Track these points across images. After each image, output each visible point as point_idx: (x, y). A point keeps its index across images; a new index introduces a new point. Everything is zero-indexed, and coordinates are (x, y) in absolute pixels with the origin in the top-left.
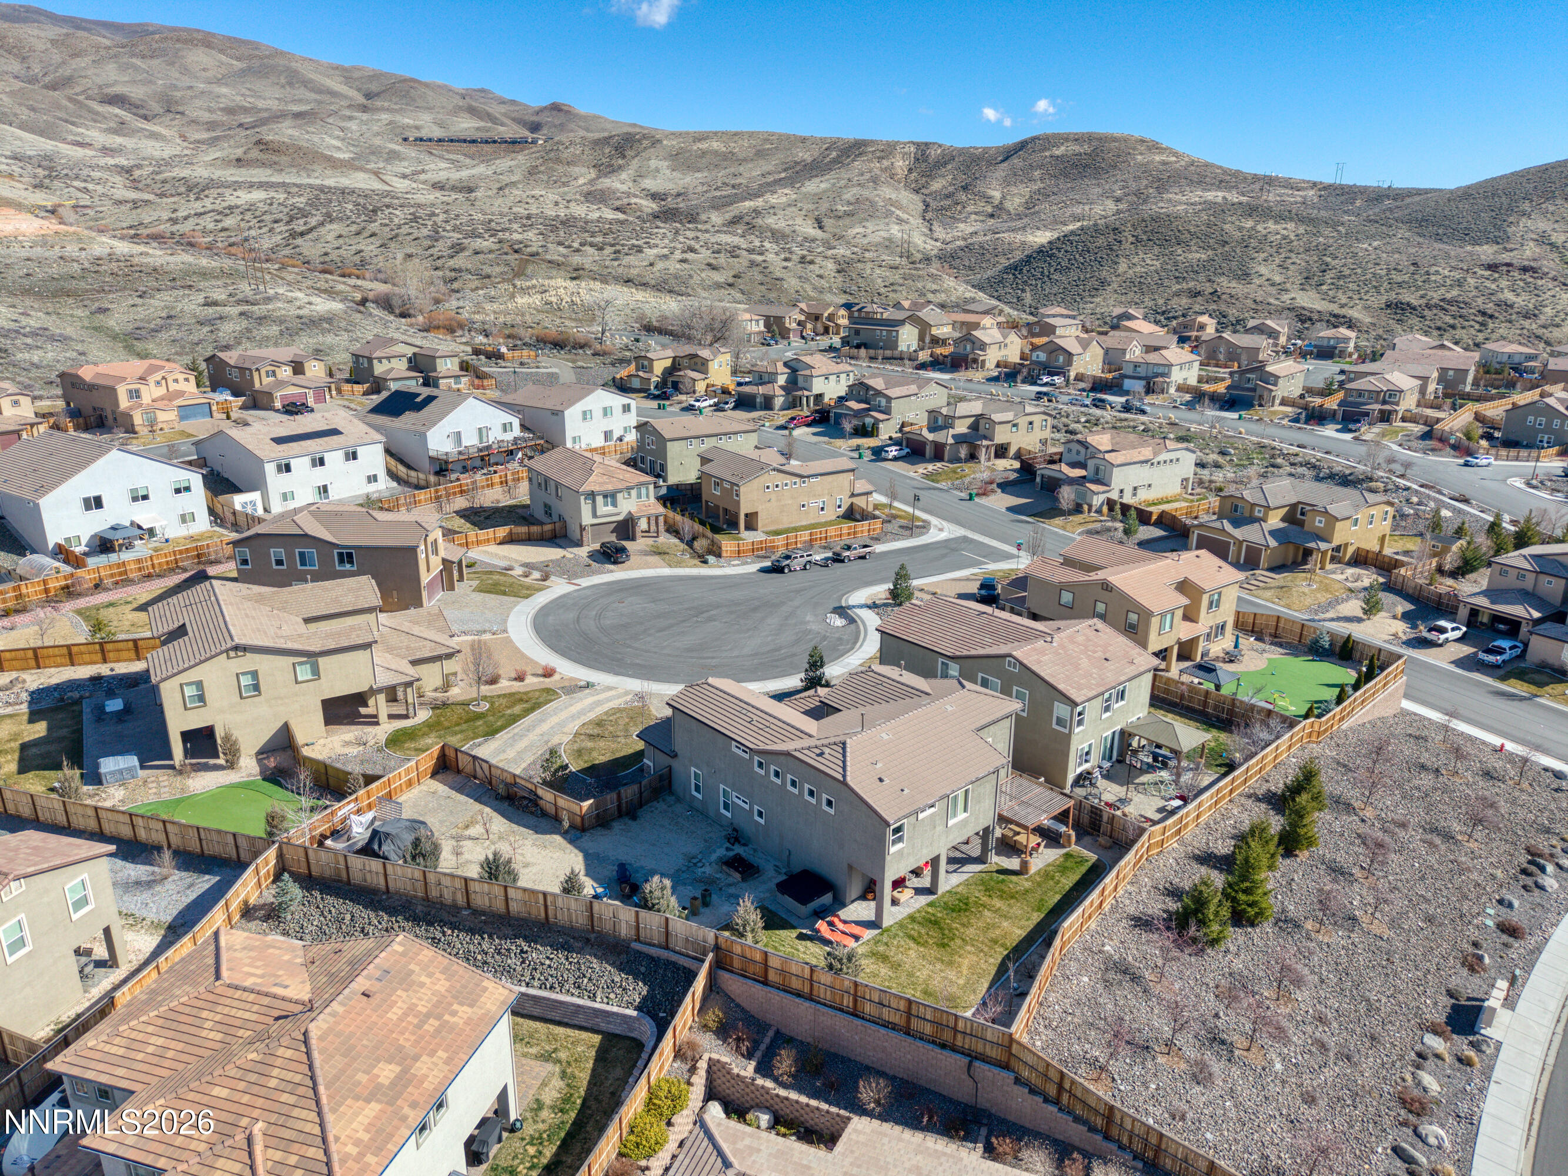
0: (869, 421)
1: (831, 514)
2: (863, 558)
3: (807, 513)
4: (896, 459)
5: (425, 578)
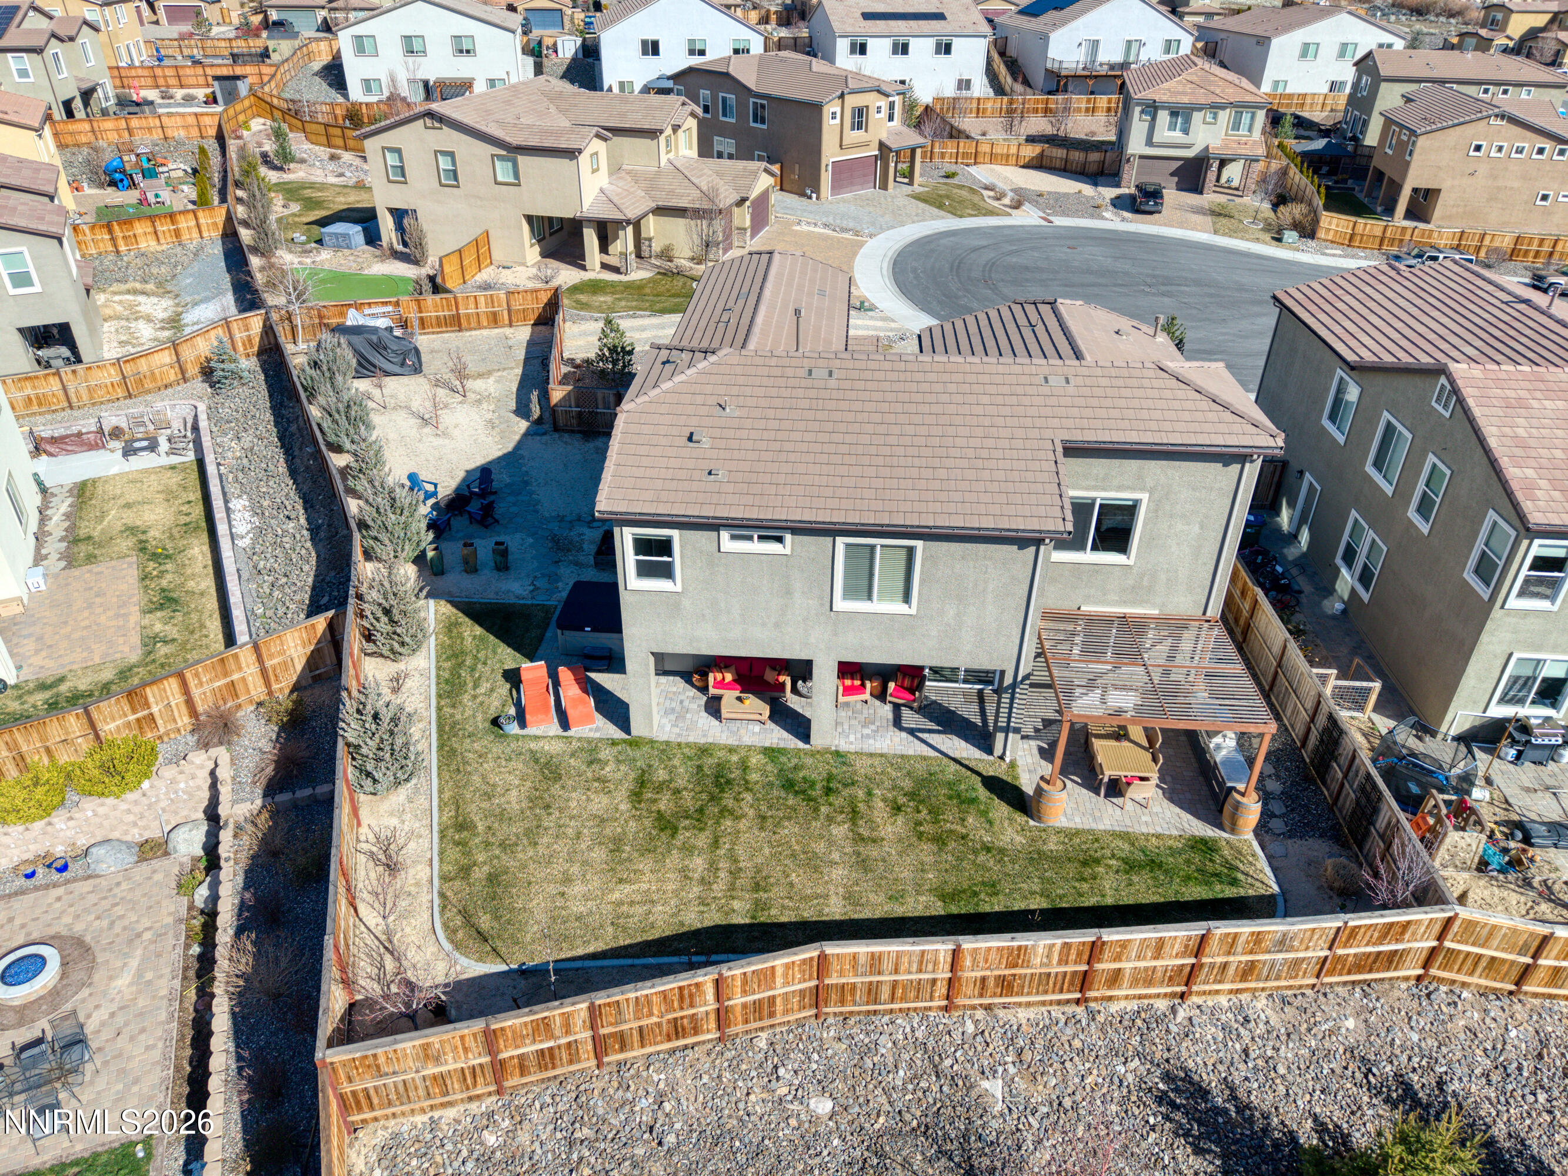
3: (1548, 213)
5: (830, 154)
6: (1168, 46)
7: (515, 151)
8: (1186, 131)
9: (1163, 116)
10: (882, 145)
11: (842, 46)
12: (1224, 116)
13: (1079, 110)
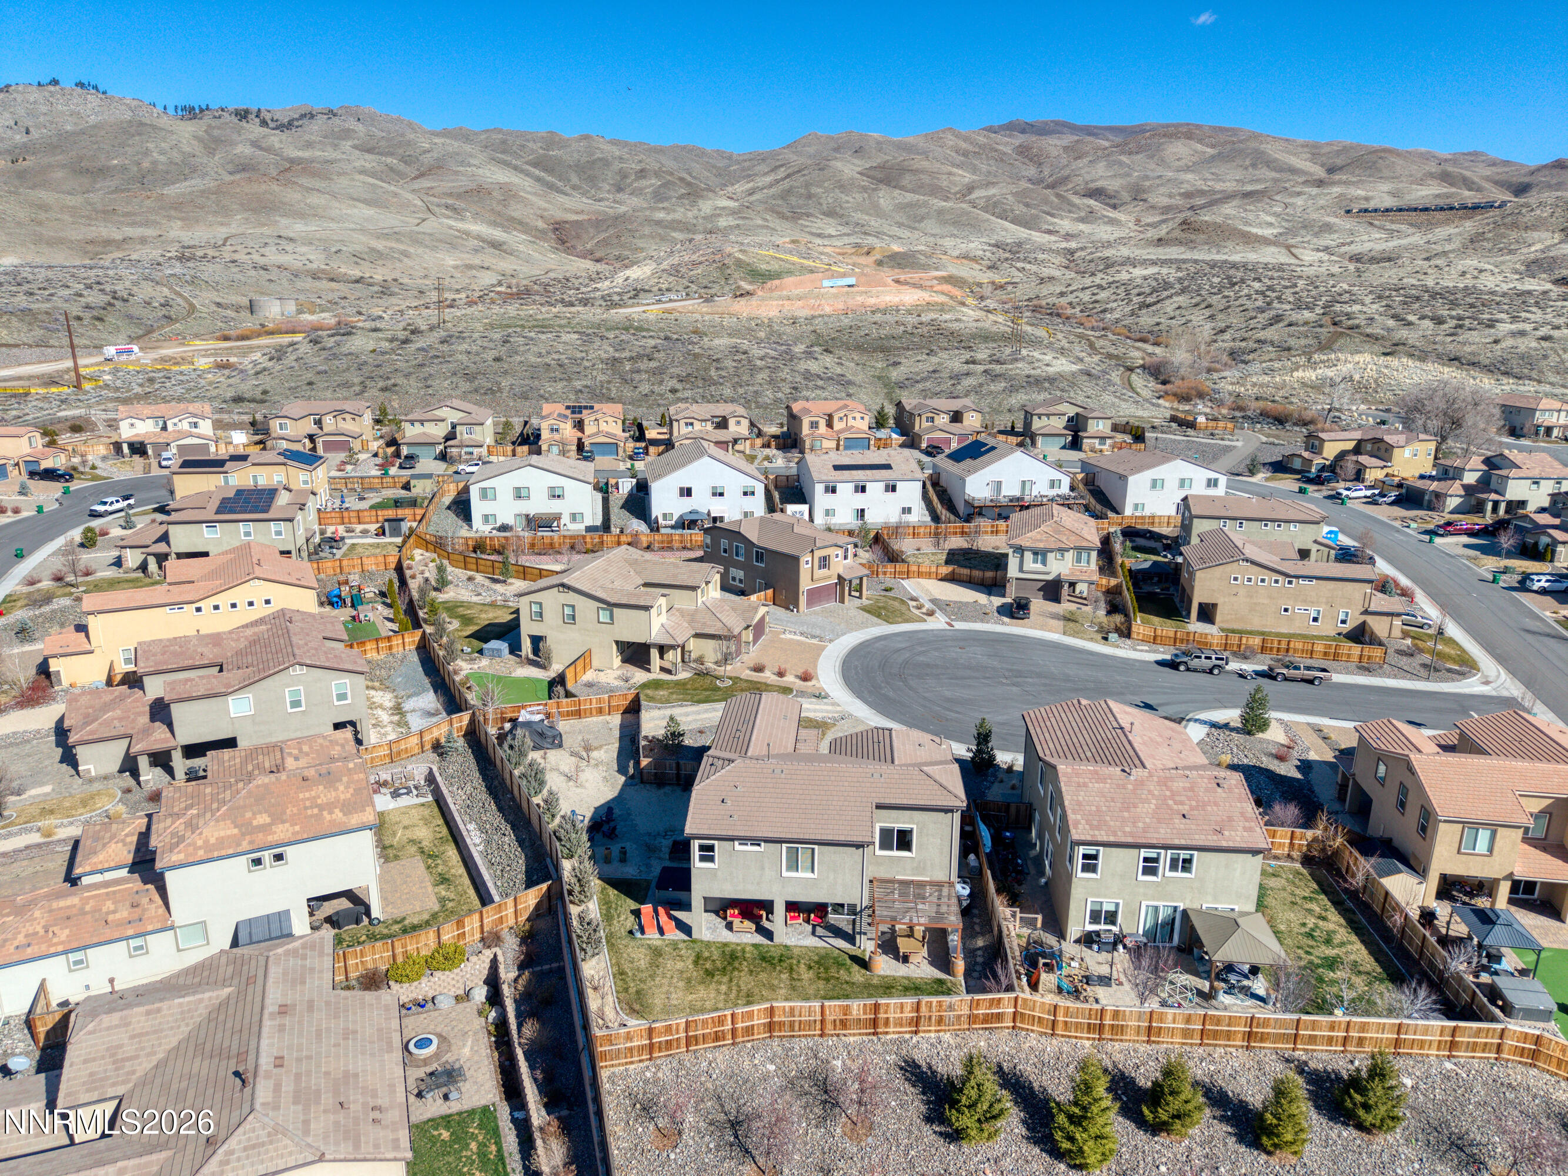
0: (1544, 540)
1: (1328, 628)
2: (1310, 682)
3: (1290, 619)
4: (1543, 592)
5: (805, 584)
6: (1052, 484)
7: (611, 606)
8: (1044, 563)
9: (1028, 556)
10: (839, 577)
11: (819, 488)
12: (1069, 556)
13: (986, 532)
